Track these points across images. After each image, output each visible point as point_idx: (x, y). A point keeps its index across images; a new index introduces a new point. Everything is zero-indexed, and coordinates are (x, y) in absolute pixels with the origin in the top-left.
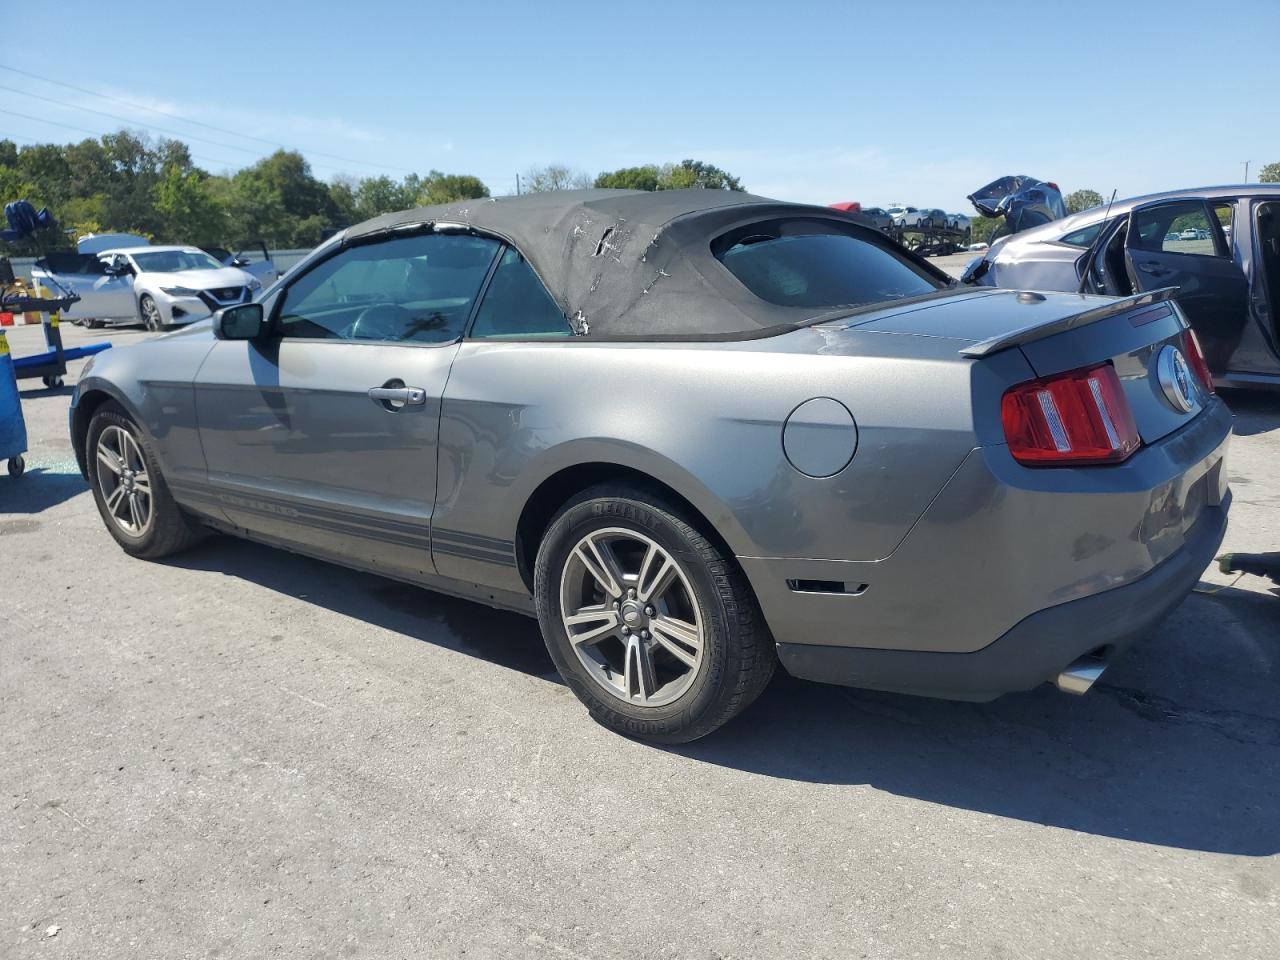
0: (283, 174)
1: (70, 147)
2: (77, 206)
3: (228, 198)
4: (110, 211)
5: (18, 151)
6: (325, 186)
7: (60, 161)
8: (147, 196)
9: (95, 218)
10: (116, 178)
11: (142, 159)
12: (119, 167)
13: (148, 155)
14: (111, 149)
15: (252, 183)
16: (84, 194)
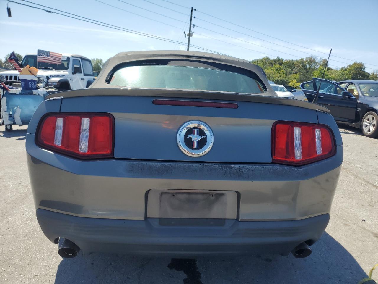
0: (355, 69)
1: (297, 61)
2: (293, 76)
3: (334, 76)
4: (300, 78)
5: (284, 61)
6: (369, 74)
7: (293, 64)
8: (311, 74)
9: (296, 79)
10: (306, 69)
11: (314, 64)
12: (308, 66)
13: (316, 63)
14: (307, 61)
15: (343, 72)
16: (296, 73)
